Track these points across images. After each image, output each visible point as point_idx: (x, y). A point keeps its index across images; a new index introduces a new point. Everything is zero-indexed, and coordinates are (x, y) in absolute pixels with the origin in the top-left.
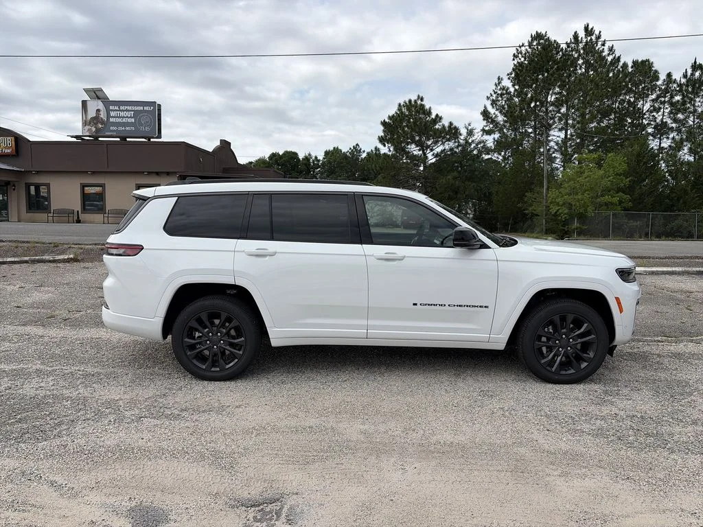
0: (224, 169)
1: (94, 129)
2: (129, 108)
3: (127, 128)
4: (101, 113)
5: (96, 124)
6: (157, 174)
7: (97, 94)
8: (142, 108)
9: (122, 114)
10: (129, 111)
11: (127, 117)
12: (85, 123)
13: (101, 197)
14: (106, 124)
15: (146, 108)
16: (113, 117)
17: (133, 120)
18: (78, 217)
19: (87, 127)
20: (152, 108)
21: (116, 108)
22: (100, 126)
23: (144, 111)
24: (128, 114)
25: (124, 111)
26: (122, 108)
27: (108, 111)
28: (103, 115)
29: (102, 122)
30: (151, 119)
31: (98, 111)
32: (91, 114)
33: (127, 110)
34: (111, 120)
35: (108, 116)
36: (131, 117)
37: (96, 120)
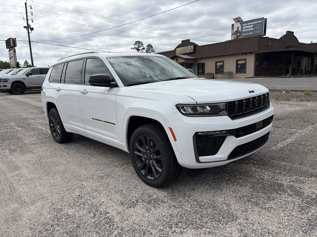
0: (287, 47)
1: (236, 36)
2: (251, 23)
3: (250, 33)
4: (239, 28)
5: (237, 34)
6: (245, 54)
7: (238, 20)
8: (257, 22)
9: (248, 27)
10: (252, 24)
11: (250, 28)
12: (232, 34)
13: (222, 67)
14: (241, 33)
15: (259, 22)
16: (244, 29)
17: (252, 29)
18: (213, 76)
19: (233, 36)
20: (262, 21)
21: (246, 25)
22: (238, 34)
23: (258, 23)
24: (250, 26)
25: (249, 25)
26: (248, 24)
27: (242, 26)
28: (240, 29)
29: (239, 33)
30: (261, 27)
31: (238, 27)
32: (235, 29)
33: (250, 25)
34: (243, 31)
35: (242, 29)
36: (252, 28)
37: (237, 32)
